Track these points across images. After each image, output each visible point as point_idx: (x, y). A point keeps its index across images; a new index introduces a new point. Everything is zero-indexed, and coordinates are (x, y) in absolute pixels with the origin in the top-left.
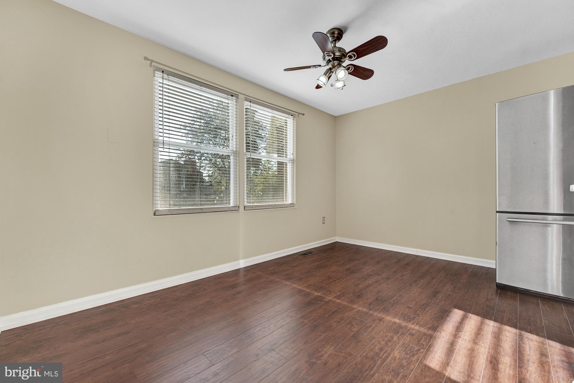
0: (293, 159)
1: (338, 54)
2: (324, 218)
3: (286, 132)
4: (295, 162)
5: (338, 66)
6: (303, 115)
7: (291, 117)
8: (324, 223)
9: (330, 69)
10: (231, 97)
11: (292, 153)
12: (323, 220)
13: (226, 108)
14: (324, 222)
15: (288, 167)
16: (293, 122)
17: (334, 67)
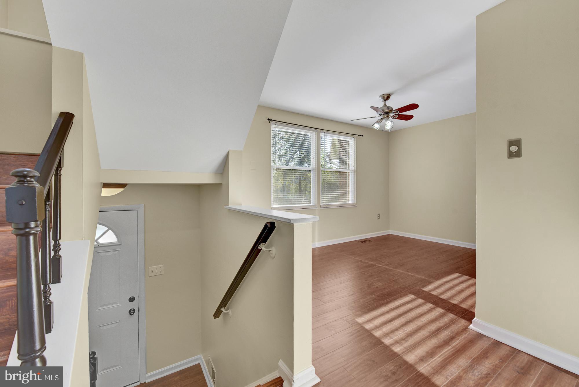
0: (354, 170)
1: (386, 111)
2: (379, 214)
3: (348, 143)
4: (355, 172)
5: (387, 118)
6: (362, 136)
7: (353, 138)
8: (379, 219)
9: (382, 119)
10: (313, 132)
11: (353, 165)
12: (378, 216)
13: (308, 139)
14: (379, 217)
15: (350, 175)
16: (354, 142)
17: (384, 118)
